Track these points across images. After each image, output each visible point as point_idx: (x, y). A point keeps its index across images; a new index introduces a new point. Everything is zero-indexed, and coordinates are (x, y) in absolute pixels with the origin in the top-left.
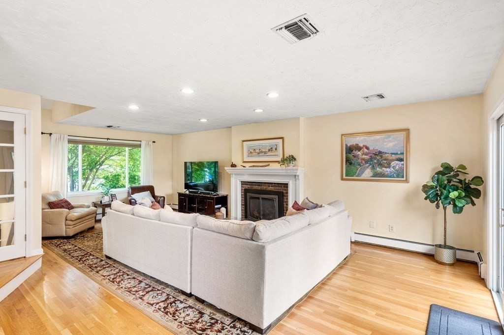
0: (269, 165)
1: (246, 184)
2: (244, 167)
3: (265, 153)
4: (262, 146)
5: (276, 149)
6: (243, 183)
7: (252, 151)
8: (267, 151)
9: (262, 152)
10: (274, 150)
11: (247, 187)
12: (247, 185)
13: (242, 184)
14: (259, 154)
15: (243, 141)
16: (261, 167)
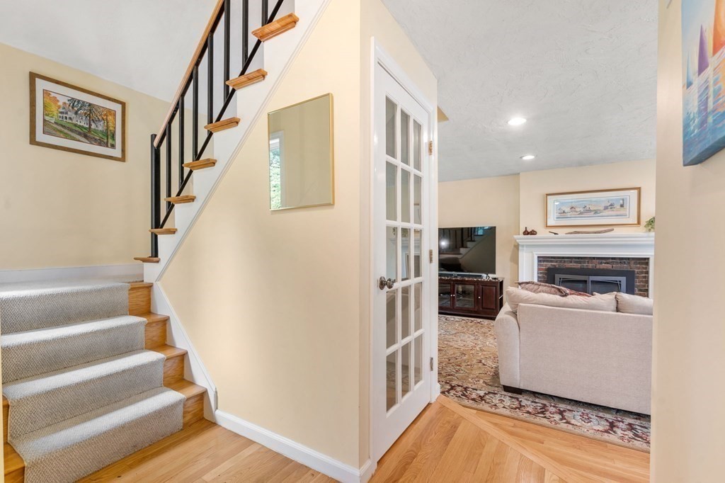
0: (613, 230)
1: (548, 261)
2: (555, 234)
3: (596, 212)
4: (591, 201)
5: (622, 206)
6: (542, 259)
7: (567, 210)
8: (602, 208)
9: (589, 211)
10: (619, 207)
11: (549, 265)
12: (551, 261)
13: (539, 261)
14: (581, 213)
15: (547, 195)
16: (595, 233)
